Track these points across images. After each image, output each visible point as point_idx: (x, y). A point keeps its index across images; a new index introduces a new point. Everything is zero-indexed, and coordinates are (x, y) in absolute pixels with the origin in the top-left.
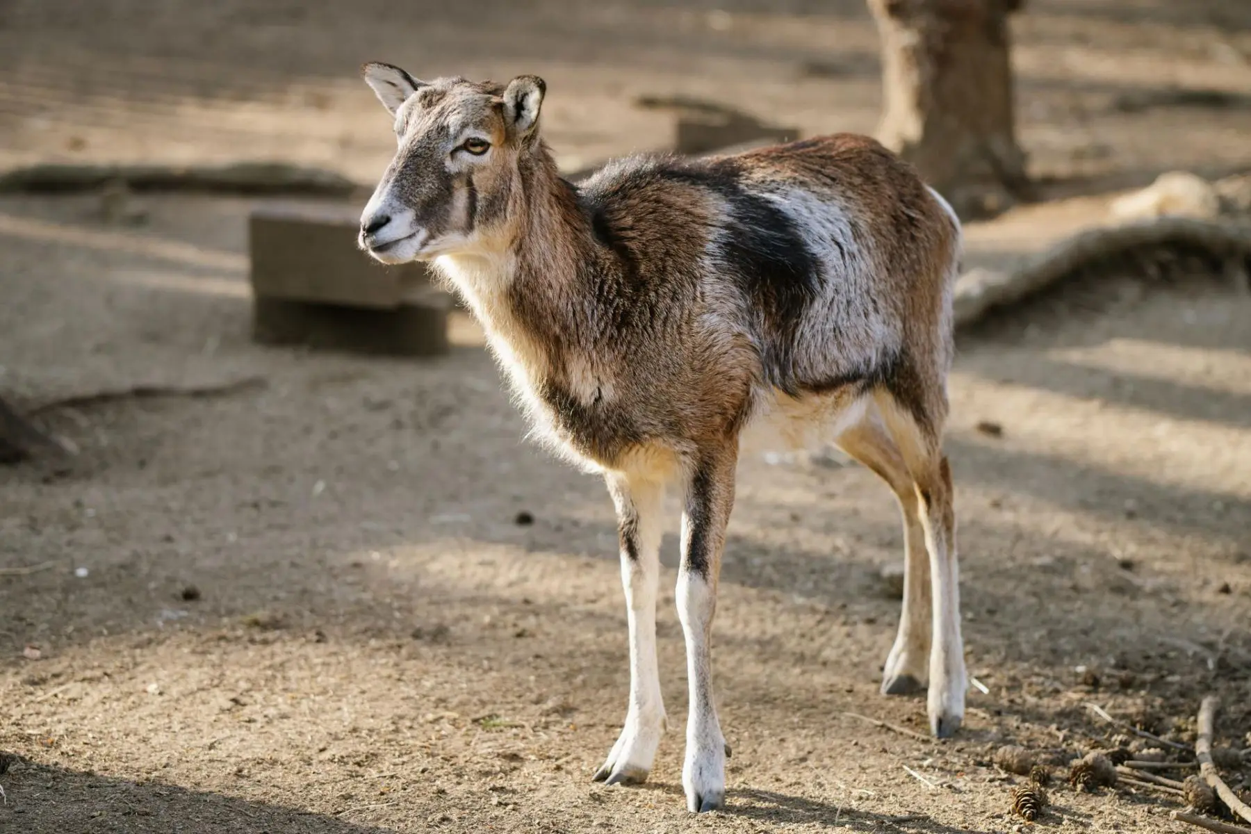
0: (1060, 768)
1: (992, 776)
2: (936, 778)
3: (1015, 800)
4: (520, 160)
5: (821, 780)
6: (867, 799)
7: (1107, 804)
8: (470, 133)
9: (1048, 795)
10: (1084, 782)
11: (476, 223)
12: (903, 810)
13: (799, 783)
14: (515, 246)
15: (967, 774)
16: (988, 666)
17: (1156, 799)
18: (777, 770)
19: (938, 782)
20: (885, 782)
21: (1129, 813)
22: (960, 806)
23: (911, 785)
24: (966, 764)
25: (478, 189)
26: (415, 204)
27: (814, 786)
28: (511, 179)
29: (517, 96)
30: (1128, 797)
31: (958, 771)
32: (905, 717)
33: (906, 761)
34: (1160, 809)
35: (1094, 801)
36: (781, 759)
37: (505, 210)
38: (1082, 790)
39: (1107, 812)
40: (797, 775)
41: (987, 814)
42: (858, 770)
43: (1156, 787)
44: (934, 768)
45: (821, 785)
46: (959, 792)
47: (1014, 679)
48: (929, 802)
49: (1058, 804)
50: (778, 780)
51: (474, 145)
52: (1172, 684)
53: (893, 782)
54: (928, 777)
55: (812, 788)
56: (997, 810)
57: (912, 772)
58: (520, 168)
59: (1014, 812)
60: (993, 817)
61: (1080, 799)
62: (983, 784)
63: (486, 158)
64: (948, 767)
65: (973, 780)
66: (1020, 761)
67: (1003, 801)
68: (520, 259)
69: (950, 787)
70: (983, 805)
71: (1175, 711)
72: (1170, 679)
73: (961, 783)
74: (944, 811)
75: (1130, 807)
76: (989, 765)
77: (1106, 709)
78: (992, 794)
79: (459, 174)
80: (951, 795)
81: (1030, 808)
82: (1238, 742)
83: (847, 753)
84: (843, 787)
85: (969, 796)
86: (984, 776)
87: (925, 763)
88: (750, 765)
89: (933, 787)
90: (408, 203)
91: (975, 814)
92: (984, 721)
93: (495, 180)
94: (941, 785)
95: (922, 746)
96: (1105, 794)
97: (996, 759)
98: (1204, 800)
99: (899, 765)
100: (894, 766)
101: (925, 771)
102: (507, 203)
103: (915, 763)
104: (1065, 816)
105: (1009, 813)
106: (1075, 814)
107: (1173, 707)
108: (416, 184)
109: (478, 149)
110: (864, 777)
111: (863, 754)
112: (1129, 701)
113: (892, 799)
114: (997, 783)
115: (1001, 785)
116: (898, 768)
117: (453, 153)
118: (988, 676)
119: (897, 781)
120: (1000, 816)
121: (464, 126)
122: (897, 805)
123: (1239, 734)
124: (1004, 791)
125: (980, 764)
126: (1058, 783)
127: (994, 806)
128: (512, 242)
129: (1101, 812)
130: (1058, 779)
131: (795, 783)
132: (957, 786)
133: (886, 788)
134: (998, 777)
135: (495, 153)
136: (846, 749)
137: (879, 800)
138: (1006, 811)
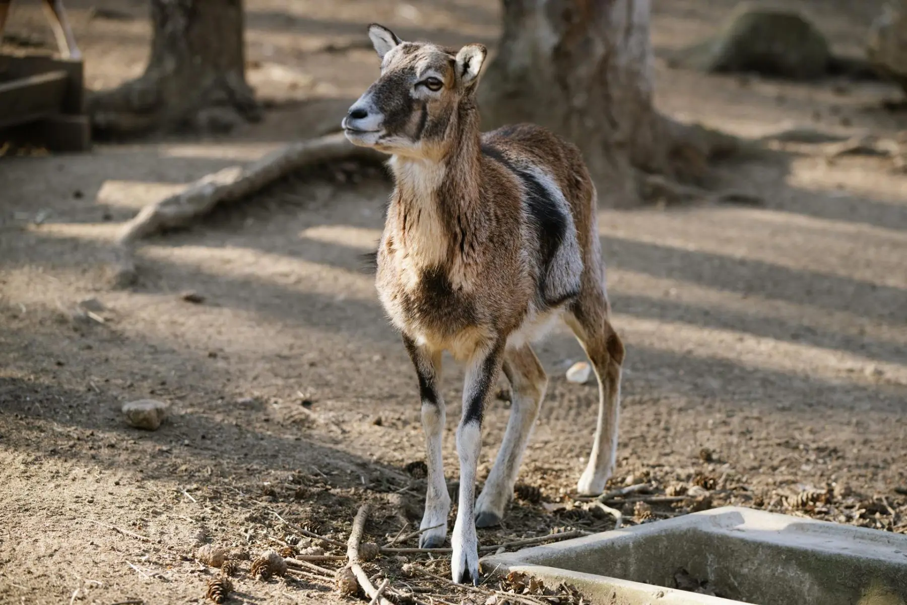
0: (245, 561)
1: (193, 569)
2: (150, 570)
3: (208, 588)
4: (460, 103)
5: (63, 573)
6: (97, 587)
7: (278, 588)
8: (431, 73)
9: (234, 583)
10: (262, 573)
11: (422, 135)
12: (123, 596)
13: (45, 575)
14: (446, 159)
15: (175, 566)
16: (197, 482)
17: (315, 585)
18: (30, 564)
19: (151, 574)
20: (111, 574)
21: (294, 597)
22: (167, 593)
23: (131, 576)
24: (175, 559)
25: (429, 113)
26: (386, 111)
27: (57, 578)
28: (451, 114)
29: (465, 58)
30: (294, 584)
31: (167, 565)
32: (131, 523)
33: (129, 557)
34: (316, 594)
35: (268, 587)
36: (33, 556)
37: (444, 132)
38: (260, 579)
39: (276, 597)
40: (45, 569)
41: (186, 599)
42: (91, 564)
43: (316, 576)
44: (150, 562)
45: (62, 577)
46: (167, 581)
47: (216, 492)
48: (144, 589)
49: (241, 590)
50: (29, 572)
51: (433, 84)
52: (334, 495)
53: (118, 574)
54: (144, 569)
55: (55, 579)
56: (194, 595)
57: (132, 566)
58: (459, 108)
59: (207, 597)
60: (191, 601)
61: (257, 586)
62: (186, 575)
63: (438, 94)
64: (161, 562)
65: (179, 572)
66: (214, 557)
67: (200, 588)
68: (447, 170)
69: (160, 577)
70: (185, 591)
71: (335, 516)
72: (332, 491)
73: (169, 574)
74: (155, 597)
75: (294, 592)
76: (191, 560)
77: (283, 515)
78: (192, 583)
79: (418, 101)
80: (161, 583)
81: (219, 594)
82: (381, 540)
83: (85, 551)
84: (79, 578)
85: (174, 585)
86: (187, 569)
87: (143, 559)
88: (9, 561)
89: (148, 578)
90: (382, 110)
91: (178, 599)
92: (191, 525)
93: (441, 111)
94: (154, 576)
95: (142, 545)
96: (277, 582)
97: (198, 555)
98: (349, 586)
99: (123, 560)
100: (120, 561)
101: (143, 564)
102: (446, 128)
103: (136, 559)
104: (245, 600)
105: (204, 597)
106: (253, 598)
107: (333, 513)
108: (388, 98)
109: (434, 87)
110: (96, 570)
111: (97, 551)
112: (301, 509)
113: (115, 587)
114: (196, 574)
115: (199, 576)
116: (122, 563)
117: (417, 85)
118: (197, 489)
119: (120, 573)
120: (196, 601)
121: (428, 68)
122: (119, 592)
123: (381, 533)
124: (201, 580)
125: (186, 559)
126: (242, 573)
127: (193, 593)
128: (444, 156)
129: (272, 596)
130: (243, 570)
131: (43, 575)
132: (166, 576)
133: (112, 579)
134: (199, 569)
135: (445, 93)
136: (84, 548)
137: (106, 588)
138: (201, 596)
